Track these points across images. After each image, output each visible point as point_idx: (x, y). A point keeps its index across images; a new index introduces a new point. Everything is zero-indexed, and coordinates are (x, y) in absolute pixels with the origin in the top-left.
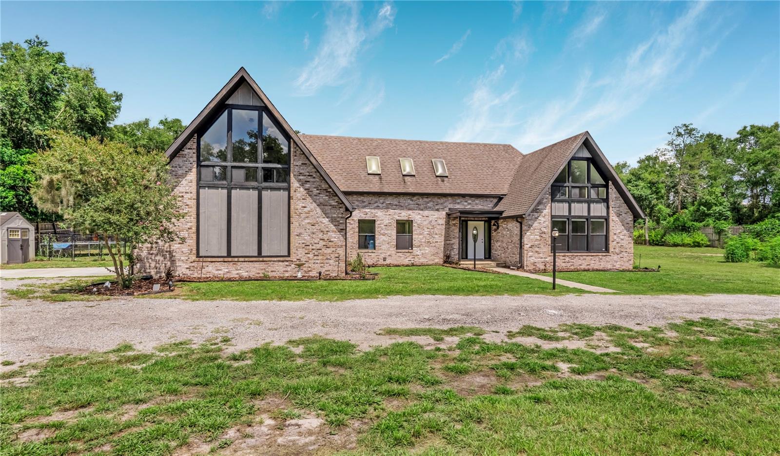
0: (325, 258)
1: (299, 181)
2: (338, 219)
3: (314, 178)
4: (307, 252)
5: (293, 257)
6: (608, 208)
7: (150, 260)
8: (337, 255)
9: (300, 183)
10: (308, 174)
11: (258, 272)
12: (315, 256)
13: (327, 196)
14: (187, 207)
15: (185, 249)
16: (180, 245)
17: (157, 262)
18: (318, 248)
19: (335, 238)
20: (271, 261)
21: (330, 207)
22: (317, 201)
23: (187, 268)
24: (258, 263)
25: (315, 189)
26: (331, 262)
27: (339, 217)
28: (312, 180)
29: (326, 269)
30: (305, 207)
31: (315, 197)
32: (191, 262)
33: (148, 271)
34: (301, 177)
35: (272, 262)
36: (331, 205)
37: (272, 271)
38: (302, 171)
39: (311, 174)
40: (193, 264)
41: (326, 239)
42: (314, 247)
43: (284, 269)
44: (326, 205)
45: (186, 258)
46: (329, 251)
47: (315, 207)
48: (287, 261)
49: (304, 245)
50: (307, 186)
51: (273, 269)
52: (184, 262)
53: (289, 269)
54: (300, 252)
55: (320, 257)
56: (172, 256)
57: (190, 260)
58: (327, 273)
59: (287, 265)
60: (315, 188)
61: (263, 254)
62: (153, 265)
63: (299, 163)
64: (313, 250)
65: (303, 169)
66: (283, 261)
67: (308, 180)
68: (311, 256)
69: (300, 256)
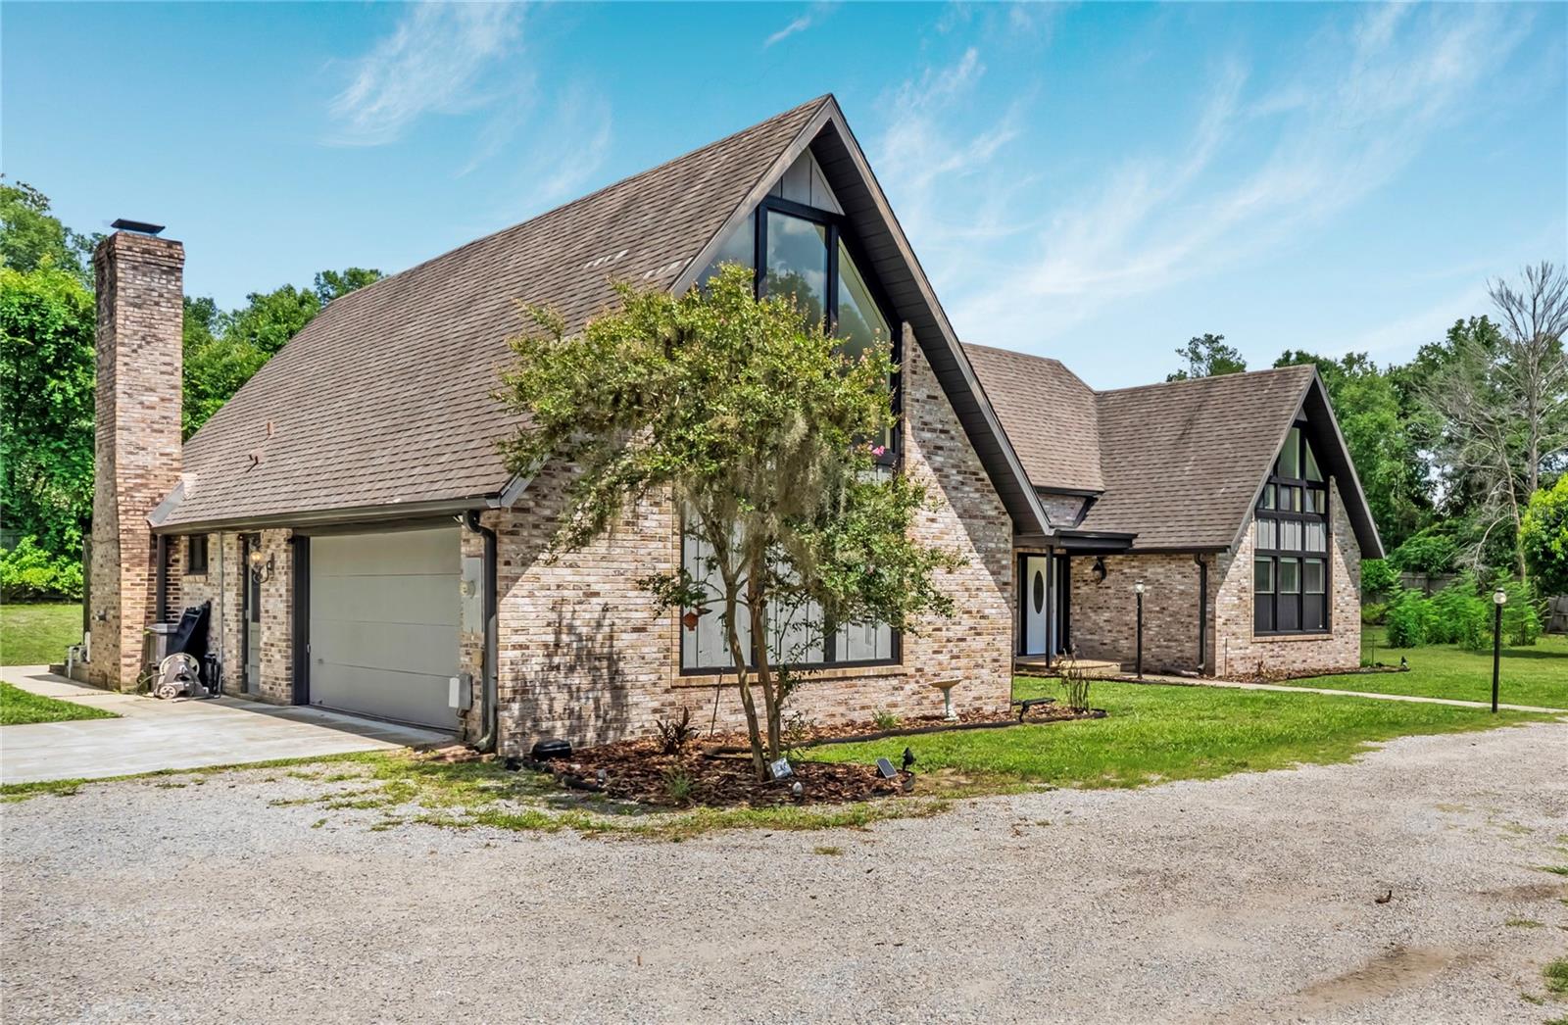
0: (973, 663)
1: (922, 444)
2: (999, 556)
3: (952, 438)
4: (936, 647)
5: (908, 666)
6: (1328, 534)
7: (553, 689)
8: (995, 654)
9: (925, 451)
10: (940, 426)
11: (832, 710)
12: (953, 657)
13: (977, 490)
14: (655, 509)
15: (651, 651)
16: (635, 635)
17: (573, 693)
18: (960, 636)
19: (992, 607)
20: (859, 678)
21: (983, 523)
22: (959, 505)
23: (655, 711)
24: (831, 685)
25: (954, 472)
26: (985, 673)
27: (999, 550)
28: (948, 444)
29: (976, 695)
30: (933, 520)
31: (954, 494)
32: (667, 691)
33: (545, 725)
34: (927, 435)
35: (863, 681)
36: (984, 517)
37: (863, 708)
38: (928, 418)
39: (946, 427)
40: (671, 697)
41: (974, 610)
42: (951, 634)
43: (890, 699)
44: (976, 517)
45: (653, 677)
46: (979, 643)
47: (953, 522)
48: (895, 675)
49: (931, 628)
50: (939, 459)
51: (867, 702)
52: (646, 692)
53: (899, 697)
54: (924, 647)
55: (963, 662)
56: (615, 673)
57: (665, 684)
58: (977, 704)
59: (895, 689)
60: (953, 466)
61: (840, 658)
62: (561, 701)
63: (922, 394)
64: (948, 641)
65: (930, 412)
66: (886, 677)
67: (940, 443)
68: (944, 658)
69: (923, 658)
